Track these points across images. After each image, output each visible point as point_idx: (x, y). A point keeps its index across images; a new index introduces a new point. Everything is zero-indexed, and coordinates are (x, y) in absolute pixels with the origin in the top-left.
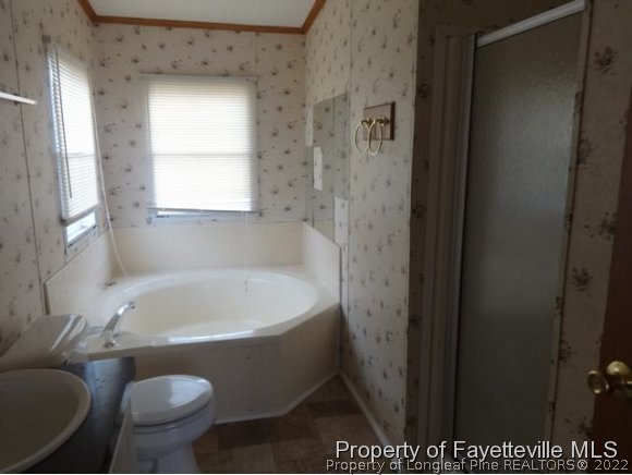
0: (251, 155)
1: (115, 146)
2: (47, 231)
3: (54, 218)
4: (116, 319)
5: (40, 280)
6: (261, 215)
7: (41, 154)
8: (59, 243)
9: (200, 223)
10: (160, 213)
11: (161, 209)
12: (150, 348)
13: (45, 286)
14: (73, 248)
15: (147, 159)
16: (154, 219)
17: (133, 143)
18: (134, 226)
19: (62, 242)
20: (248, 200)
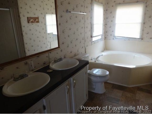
0: (141, 23)
1: (108, 22)
2: (87, 38)
3: (90, 36)
4: (98, 57)
5: (85, 47)
6: (142, 39)
7: (88, 24)
8: (90, 41)
9: (125, 40)
10: (116, 37)
11: (116, 36)
12: (102, 64)
13: (86, 48)
14: (94, 42)
15: (114, 25)
16: (114, 38)
17: (112, 21)
18: (110, 40)
19: (91, 40)
20: (139, 35)
